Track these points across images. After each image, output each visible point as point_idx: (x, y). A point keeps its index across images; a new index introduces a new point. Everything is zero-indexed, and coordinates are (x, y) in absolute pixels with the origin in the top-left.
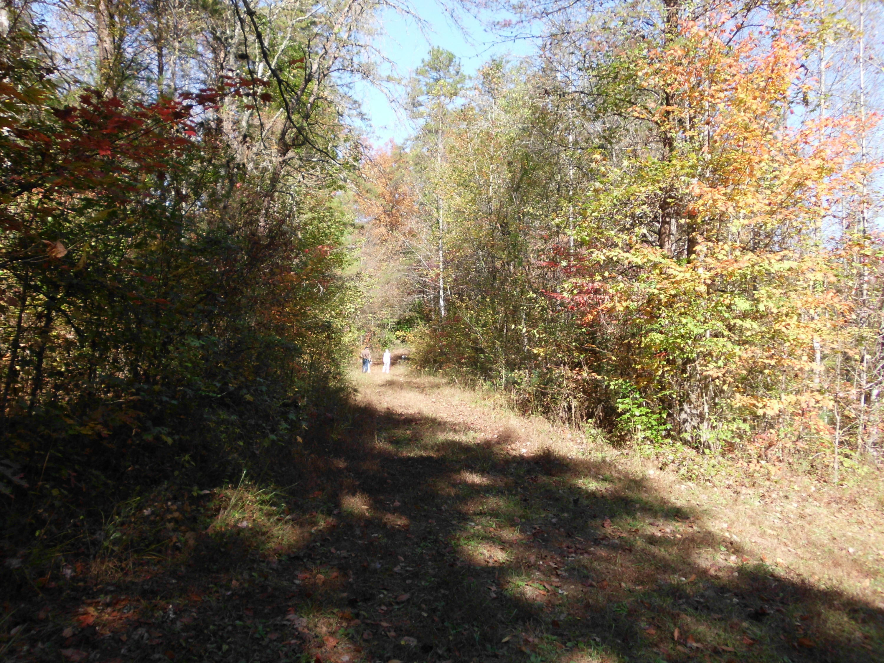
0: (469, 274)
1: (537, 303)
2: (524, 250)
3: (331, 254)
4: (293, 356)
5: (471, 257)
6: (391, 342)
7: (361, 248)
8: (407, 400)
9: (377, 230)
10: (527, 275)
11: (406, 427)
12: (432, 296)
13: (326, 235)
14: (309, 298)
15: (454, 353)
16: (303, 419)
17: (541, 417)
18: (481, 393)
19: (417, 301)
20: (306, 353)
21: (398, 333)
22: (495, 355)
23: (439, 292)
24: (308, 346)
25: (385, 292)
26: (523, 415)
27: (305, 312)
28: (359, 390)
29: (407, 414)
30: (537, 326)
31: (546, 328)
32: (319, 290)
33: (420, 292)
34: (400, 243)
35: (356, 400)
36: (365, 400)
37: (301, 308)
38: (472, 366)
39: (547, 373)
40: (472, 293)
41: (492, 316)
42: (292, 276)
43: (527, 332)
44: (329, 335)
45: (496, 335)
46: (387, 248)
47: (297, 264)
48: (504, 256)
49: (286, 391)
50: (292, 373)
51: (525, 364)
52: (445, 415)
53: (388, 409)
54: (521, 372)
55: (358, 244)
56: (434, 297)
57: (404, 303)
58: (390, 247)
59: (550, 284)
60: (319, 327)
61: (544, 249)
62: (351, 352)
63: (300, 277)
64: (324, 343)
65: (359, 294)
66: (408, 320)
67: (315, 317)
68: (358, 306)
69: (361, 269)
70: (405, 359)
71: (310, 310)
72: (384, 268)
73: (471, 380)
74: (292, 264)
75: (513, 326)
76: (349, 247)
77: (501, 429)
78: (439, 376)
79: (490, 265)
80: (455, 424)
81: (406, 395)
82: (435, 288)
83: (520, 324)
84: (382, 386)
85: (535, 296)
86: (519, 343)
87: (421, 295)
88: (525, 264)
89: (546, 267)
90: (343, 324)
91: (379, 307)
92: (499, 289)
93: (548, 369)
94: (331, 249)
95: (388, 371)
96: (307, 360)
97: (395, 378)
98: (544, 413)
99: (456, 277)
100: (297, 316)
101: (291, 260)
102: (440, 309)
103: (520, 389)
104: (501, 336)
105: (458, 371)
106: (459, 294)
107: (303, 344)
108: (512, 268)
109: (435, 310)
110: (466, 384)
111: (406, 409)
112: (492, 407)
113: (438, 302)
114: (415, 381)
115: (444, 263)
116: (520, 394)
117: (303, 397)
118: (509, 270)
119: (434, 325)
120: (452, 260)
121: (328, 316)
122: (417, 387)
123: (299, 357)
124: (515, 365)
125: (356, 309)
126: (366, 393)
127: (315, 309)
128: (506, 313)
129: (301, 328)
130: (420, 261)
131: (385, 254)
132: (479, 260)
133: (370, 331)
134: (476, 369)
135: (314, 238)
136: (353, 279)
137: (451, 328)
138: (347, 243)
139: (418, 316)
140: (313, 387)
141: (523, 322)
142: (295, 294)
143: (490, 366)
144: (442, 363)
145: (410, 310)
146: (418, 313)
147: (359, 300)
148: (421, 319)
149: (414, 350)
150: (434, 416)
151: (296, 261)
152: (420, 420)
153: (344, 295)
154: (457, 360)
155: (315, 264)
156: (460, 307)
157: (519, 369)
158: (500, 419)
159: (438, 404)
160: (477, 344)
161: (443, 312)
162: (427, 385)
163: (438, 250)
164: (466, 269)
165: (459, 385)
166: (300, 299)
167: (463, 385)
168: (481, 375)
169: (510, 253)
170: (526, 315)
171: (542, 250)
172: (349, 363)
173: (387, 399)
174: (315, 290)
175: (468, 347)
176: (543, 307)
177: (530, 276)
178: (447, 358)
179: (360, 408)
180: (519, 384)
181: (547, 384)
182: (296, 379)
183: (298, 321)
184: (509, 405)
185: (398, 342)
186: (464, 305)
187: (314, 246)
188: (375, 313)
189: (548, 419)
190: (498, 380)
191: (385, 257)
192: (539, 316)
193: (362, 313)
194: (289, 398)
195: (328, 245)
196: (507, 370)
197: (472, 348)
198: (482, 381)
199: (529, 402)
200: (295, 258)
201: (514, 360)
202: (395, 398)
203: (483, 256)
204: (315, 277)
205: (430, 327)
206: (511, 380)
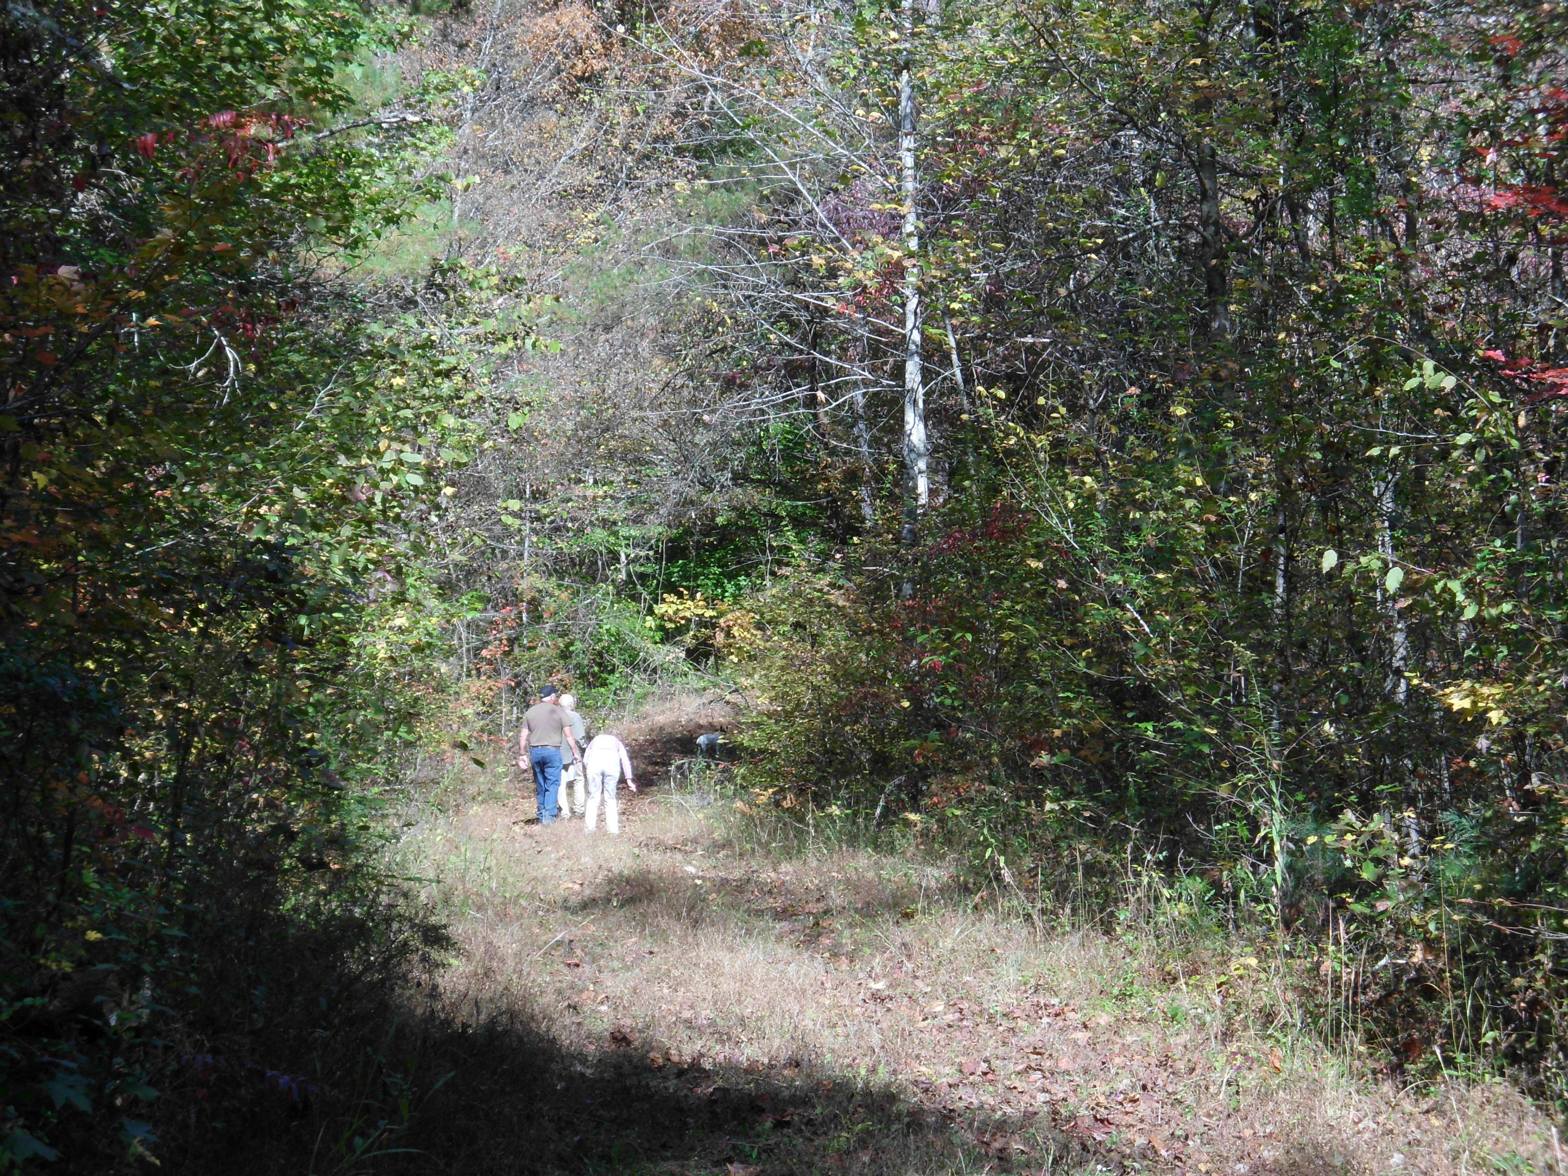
0: (1068, 264)
1: (1465, 425)
2: (1380, 121)
3: (286, 163)
4: (73, 743)
5: (1081, 166)
6: (634, 661)
7: (453, 123)
8: (727, 986)
9: (545, 23)
10: (1403, 264)
11: (725, 1142)
12: (858, 396)
13: (256, 51)
14: (162, 412)
15: (990, 719)
16: (134, 1102)
17: (1500, 1087)
18: (1146, 944)
19: (776, 423)
20: (149, 726)
21: (668, 606)
22: (1225, 726)
23: (899, 372)
24: (161, 687)
25: (598, 377)
26: (1397, 1069)
27: (140, 495)
28: (457, 931)
29: (730, 1067)
30: (1466, 557)
31: (1515, 568)
32: (218, 365)
33: (793, 371)
34: (675, 93)
35: (434, 993)
36: (489, 990)
37: (118, 472)
38: (1092, 788)
39: (1528, 830)
40: (1090, 376)
41: (1206, 500)
42: (66, 288)
43: (1407, 588)
44: (277, 621)
45: (1226, 608)
46: (605, 125)
47: (94, 219)
48: (1268, 160)
49: (34, 946)
50: (68, 842)
51: (1397, 775)
52: (943, 1075)
53: (620, 1038)
54: (1378, 822)
55: (438, 108)
56: (874, 401)
57: (702, 438)
58: (621, 116)
59: (1537, 313)
60: (223, 579)
61: (1496, 116)
62: (408, 717)
63: (108, 292)
64: (249, 665)
65: (446, 387)
66: (725, 535)
67: (195, 522)
68: (447, 456)
69: (460, 246)
70: (711, 750)
71: (163, 483)
72: (584, 237)
73: (1090, 869)
74: (62, 219)
75: (1330, 559)
76: (387, 117)
77: (1268, 1154)
78: (909, 845)
79: (1192, 214)
80: (1002, 1126)
81: (724, 956)
82: (875, 351)
83: (1368, 546)
84: (586, 906)
85: (1449, 382)
86: (1360, 653)
87: (799, 392)
88: (1388, 202)
89: (1508, 218)
90: (360, 559)
91: (562, 462)
92: (1242, 348)
93: (1529, 801)
94: (286, 131)
95: (613, 824)
96: (151, 766)
97: (656, 862)
98: (1513, 1057)
99: (997, 282)
100: (96, 513)
101: (56, 194)
102: (903, 466)
103: (1373, 920)
104: (1260, 617)
105: (1014, 819)
106: (1013, 380)
107: (129, 676)
108: (1313, 226)
109: (880, 474)
110: (1061, 892)
111: (723, 1037)
112: (1216, 1024)
113: (897, 428)
114: (768, 875)
115: (925, 204)
116: (1376, 951)
117: (132, 979)
118: (1300, 240)
119: (876, 557)
120: (974, 187)
121: (271, 513)
122: (783, 914)
123: (106, 749)
124: (1341, 782)
125: (430, 473)
126: (491, 951)
127: (197, 477)
128: (1286, 490)
129: (118, 584)
130: (791, 197)
131: (588, 156)
132: (1124, 185)
133: (517, 597)
134: (1116, 807)
135: (187, 69)
136: (409, 304)
137: (973, 573)
138: (374, 96)
139: (783, 507)
140: (190, 919)
141: (1384, 536)
142: (80, 385)
143: (1196, 787)
144: (924, 774)
145: (739, 478)
146: (785, 490)
147: (449, 421)
148: (799, 523)
149: (763, 702)
150: (883, 1075)
151: (89, 199)
152: (802, 1100)
153: (363, 390)
154: (1006, 758)
155: (196, 217)
156: (1023, 452)
157: (1367, 807)
158: (1265, 1096)
159: (903, 1008)
160: (1124, 659)
161: (922, 484)
162: (837, 898)
163: (891, 134)
164: (1052, 239)
165: (1019, 900)
166: (113, 416)
167: (1047, 899)
168: (1149, 838)
169: (1300, 139)
170: (1399, 494)
171: (1485, 120)
172: (393, 779)
173: (615, 984)
174: (196, 369)
175: (1069, 679)
176: (1497, 444)
177: (1418, 274)
178: (951, 743)
179: (462, 1037)
180: (1365, 891)
181: (1531, 887)
182: (90, 875)
183: (97, 543)
184: (1312, 1015)
185: (671, 655)
186: (1042, 441)
187: (186, 118)
188: (538, 496)
189: (1538, 1092)
190: (1243, 867)
191: (592, 176)
192: (1474, 497)
193: (464, 499)
194: (51, 986)
195: (267, 111)
196: (1294, 813)
197: (1093, 684)
198: (1151, 877)
199: (1429, 994)
200: (81, 184)
201: (1333, 750)
202: (659, 976)
203: (1152, 162)
204: (196, 295)
205: (849, 568)
206: (1319, 868)
